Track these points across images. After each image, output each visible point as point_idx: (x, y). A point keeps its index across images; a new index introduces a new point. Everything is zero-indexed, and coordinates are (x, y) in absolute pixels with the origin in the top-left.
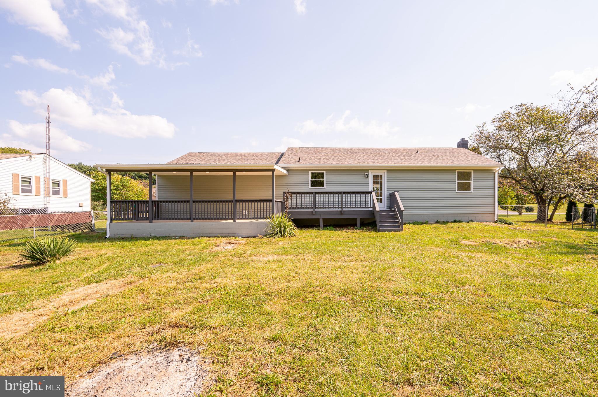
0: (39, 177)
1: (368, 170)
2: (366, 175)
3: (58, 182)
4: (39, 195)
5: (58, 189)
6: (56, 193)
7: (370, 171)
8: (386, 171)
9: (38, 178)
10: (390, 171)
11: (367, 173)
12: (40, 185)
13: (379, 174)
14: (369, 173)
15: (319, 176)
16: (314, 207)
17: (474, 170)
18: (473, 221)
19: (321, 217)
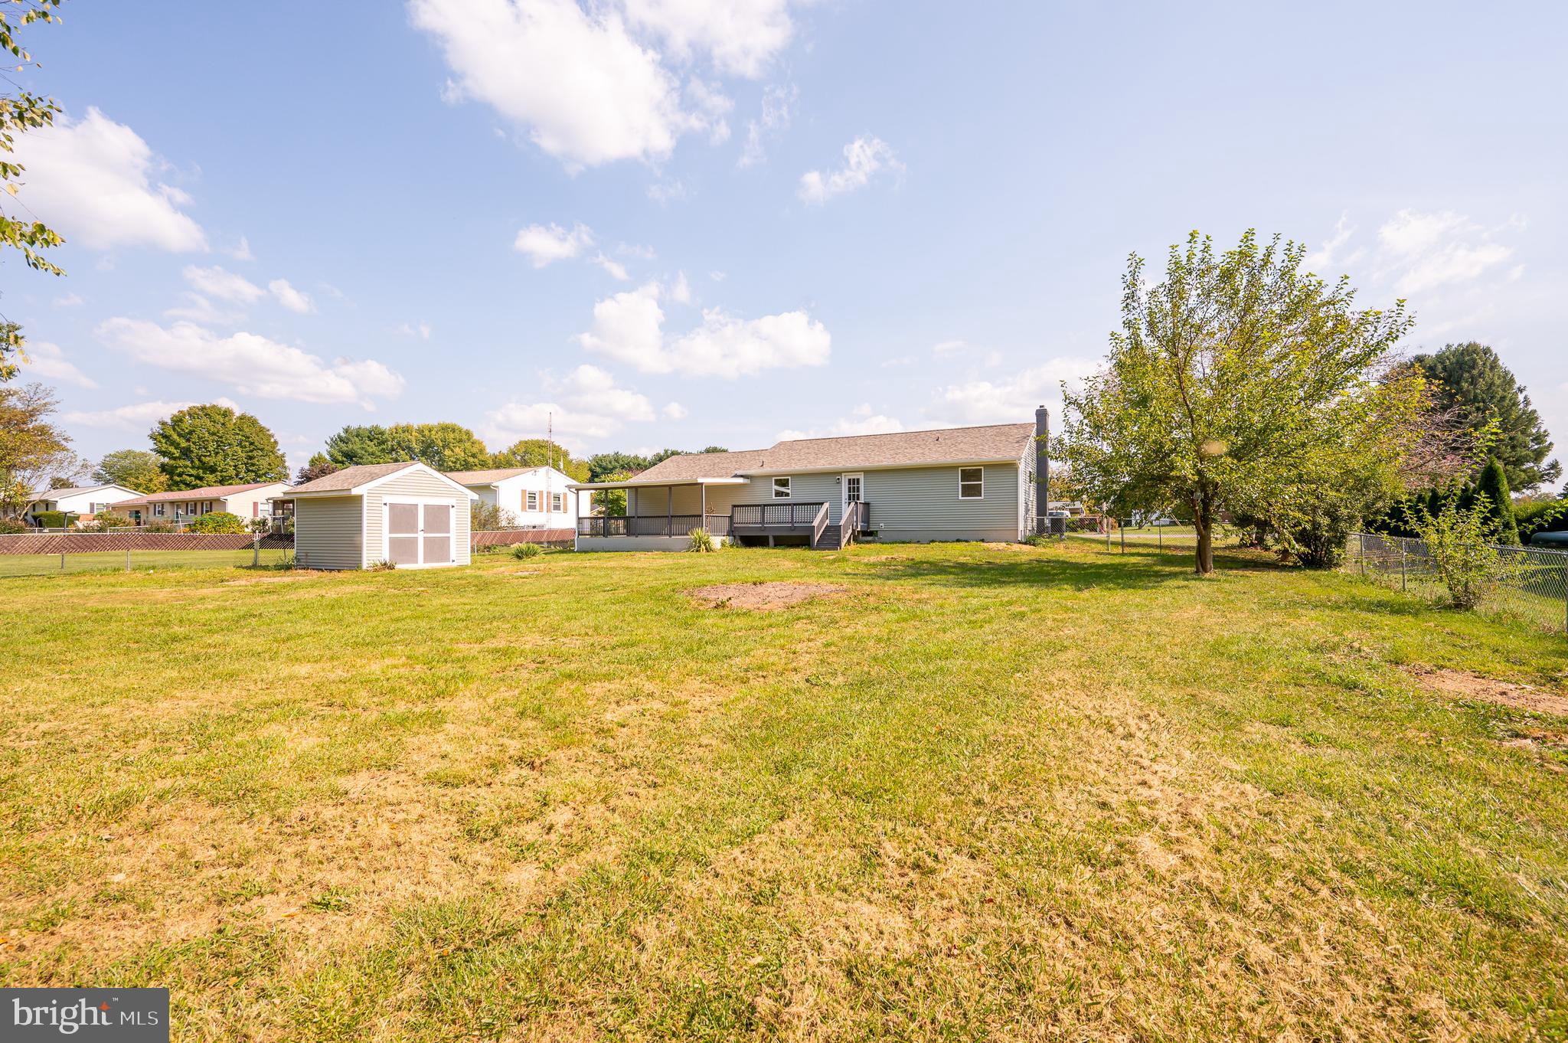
1: (840, 473)
2: (838, 479)
3: (559, 497)
5: (559, 503)
6: (557, 508)
7: (842, 475)
8: (860, 473)
9: (541, 493)
10: (868, 472)
11: (839, 477)
13: (856, 477)
14: (841, 477)
15: (783, 483)
16: (763, 522)
17: (985, 466)
18: (983, 541)
19: (771, 534)
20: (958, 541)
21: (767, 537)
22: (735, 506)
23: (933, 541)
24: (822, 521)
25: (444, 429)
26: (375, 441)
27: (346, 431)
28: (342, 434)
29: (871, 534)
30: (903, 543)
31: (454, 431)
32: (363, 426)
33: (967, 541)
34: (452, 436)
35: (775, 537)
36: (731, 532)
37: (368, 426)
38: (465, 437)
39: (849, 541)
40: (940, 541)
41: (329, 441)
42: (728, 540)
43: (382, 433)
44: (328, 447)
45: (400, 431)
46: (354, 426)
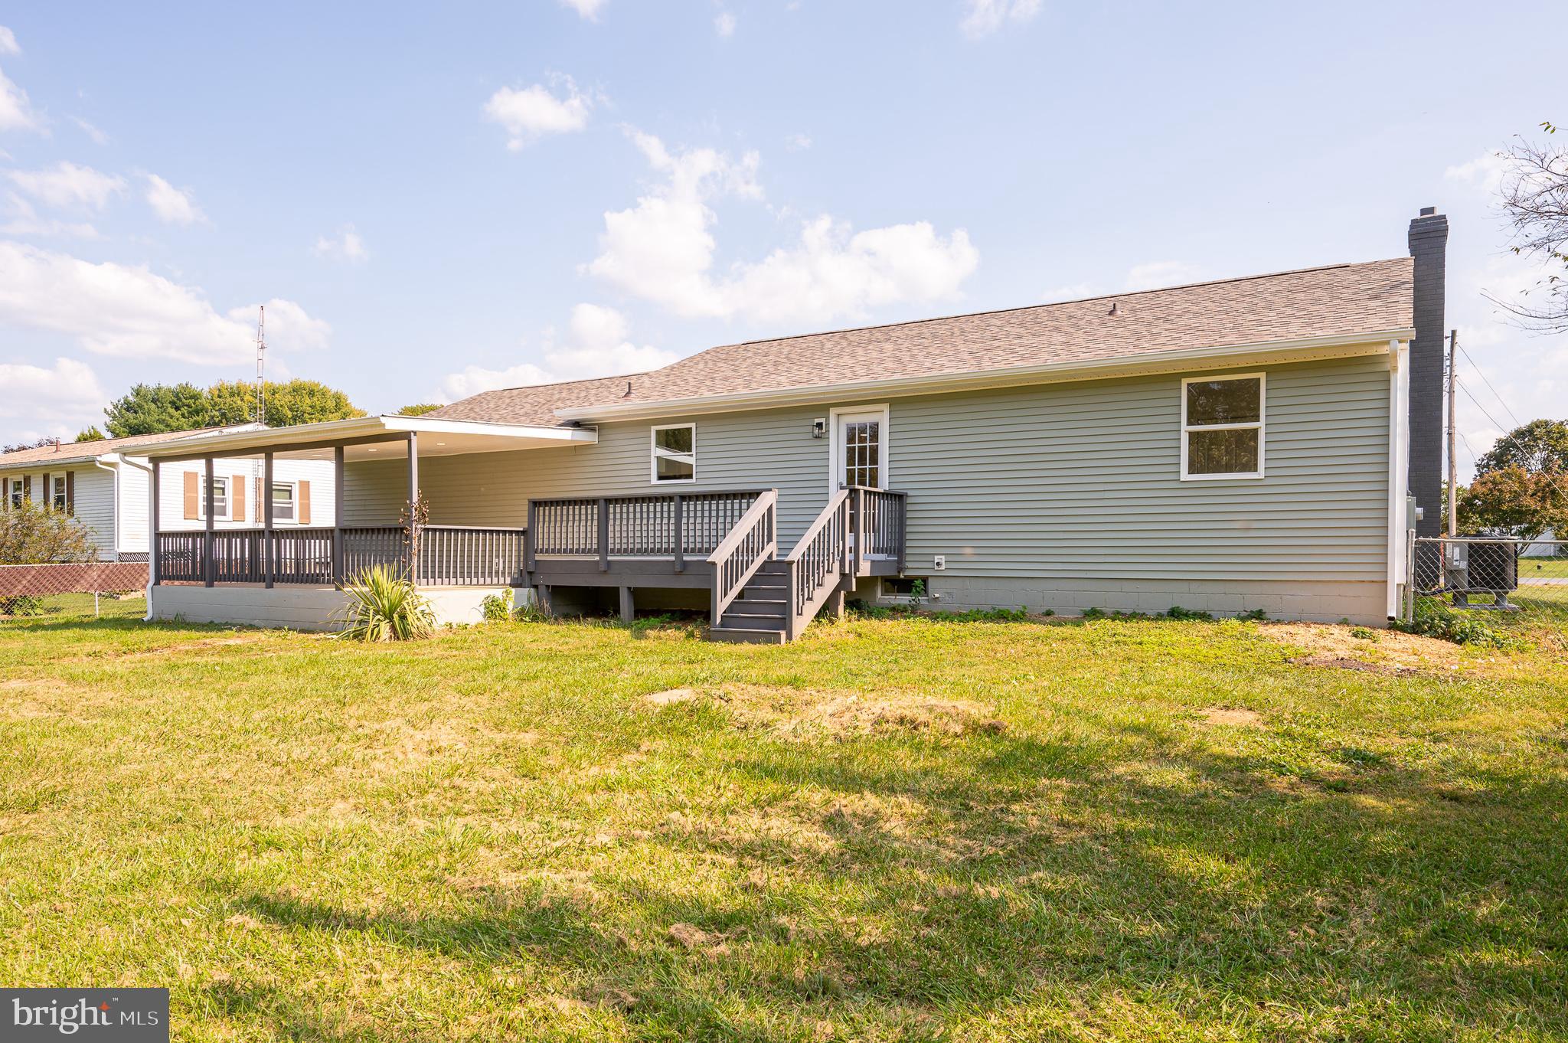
0: (243, 478)
1: (823, 409)
2: (819, 425)
3: (289, 488)
4: (241, 518)
5: (290, 503)
7: (833, 412)
8: (885, 407)
9: (239, 481)
10: (903, 402)
11: (823, 420)
12: (244, 496)
13: (868, 419)
14: (827, 418)
15: (676, 440)
16: (603, 547)
17: (1270, 370)
18: (1259, 616)
19: (623, 584)
20: (1175, 614)
21: (616, 590)
22: (536, 504)
23: (1094, 614)
24: (748, 548)
25: (296, 390)
26: (184, 410)
27: (138, 393)
28: (131, 398)
29: (904, 585)
30: (1002, 616)
31: (311, 393)
32: (164, 385)
33: (1204, 617)
34: (308, 401)
35: (636, 593)
36: (525, 578)
37: (173, 385)
38: (331, 404)
39: (827, 611)
40: (1116, 616)
41: (110, 408)
42: (513, 599)
43: (195, 397)
44: (108, 419)
45: (226, 393)
46: (151, 384)
